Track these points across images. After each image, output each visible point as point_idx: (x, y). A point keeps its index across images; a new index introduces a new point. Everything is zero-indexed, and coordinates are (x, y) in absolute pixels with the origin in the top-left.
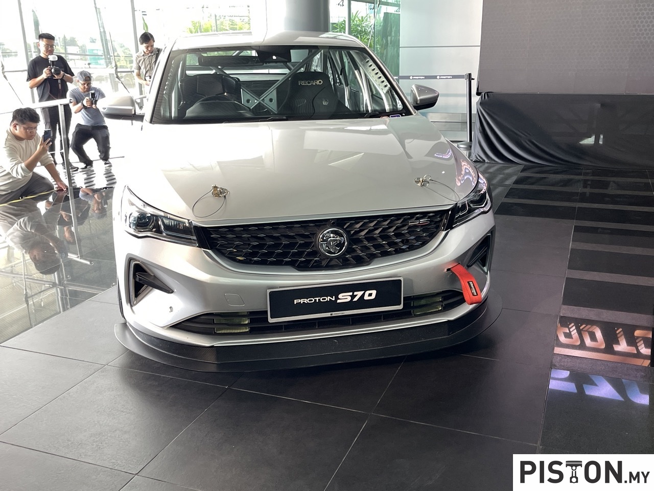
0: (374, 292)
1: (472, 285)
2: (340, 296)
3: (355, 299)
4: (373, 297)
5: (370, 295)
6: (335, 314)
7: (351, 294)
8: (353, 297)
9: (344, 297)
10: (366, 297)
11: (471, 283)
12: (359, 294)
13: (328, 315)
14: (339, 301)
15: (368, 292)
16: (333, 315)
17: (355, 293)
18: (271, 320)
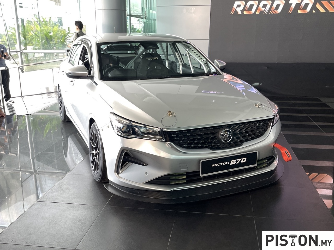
0: (245, 159)
1: (287, 152)
2: (231, 162)
3: (238, 163)
4: (245, 161)
5: (244, 160)
6: (229, 170)
7: (236, 160)
8: (237, 161)
9: (233, 162)
10: (242, 162)
11: (286, 151)
12: (239, 160)
13: (226, 171)
14: (231, 164)
15: (243, 159)
16: (228, 171)
17: (238, 160)
18: (202, 176)
